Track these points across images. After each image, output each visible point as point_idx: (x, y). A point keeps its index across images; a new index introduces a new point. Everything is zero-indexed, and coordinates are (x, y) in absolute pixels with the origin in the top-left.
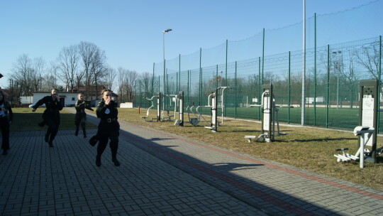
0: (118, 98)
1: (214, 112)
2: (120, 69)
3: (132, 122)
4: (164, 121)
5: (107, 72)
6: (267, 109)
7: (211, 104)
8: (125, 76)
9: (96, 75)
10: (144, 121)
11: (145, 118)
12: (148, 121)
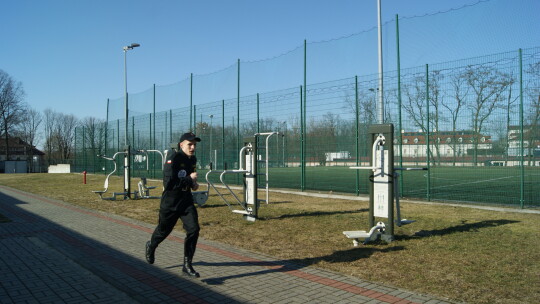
0: (45, 158)
1: (250, 182)
2: (48, 112)
3: (75, 202)
4: (137, 198)
5: (26, 116)
6: (382, 174)
7: (244, 167)
8: (55, 122)
9: (6, 121)
10: (99, 199)
11: (101, 193)
12: (107, 199)
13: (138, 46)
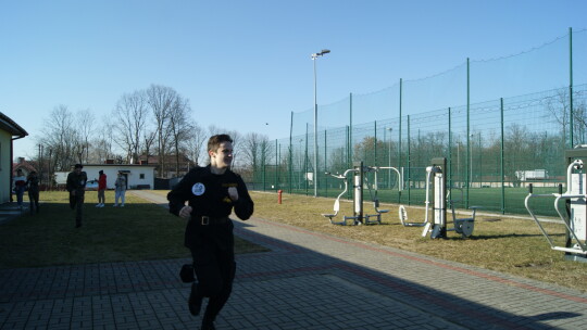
2: (212, 129)
4: (370, 223)
5: (192, 133)
9: (177, 137)
10: (329, 223)
11: (331, 217)
12: (337, 224)
13: (328, 52)
